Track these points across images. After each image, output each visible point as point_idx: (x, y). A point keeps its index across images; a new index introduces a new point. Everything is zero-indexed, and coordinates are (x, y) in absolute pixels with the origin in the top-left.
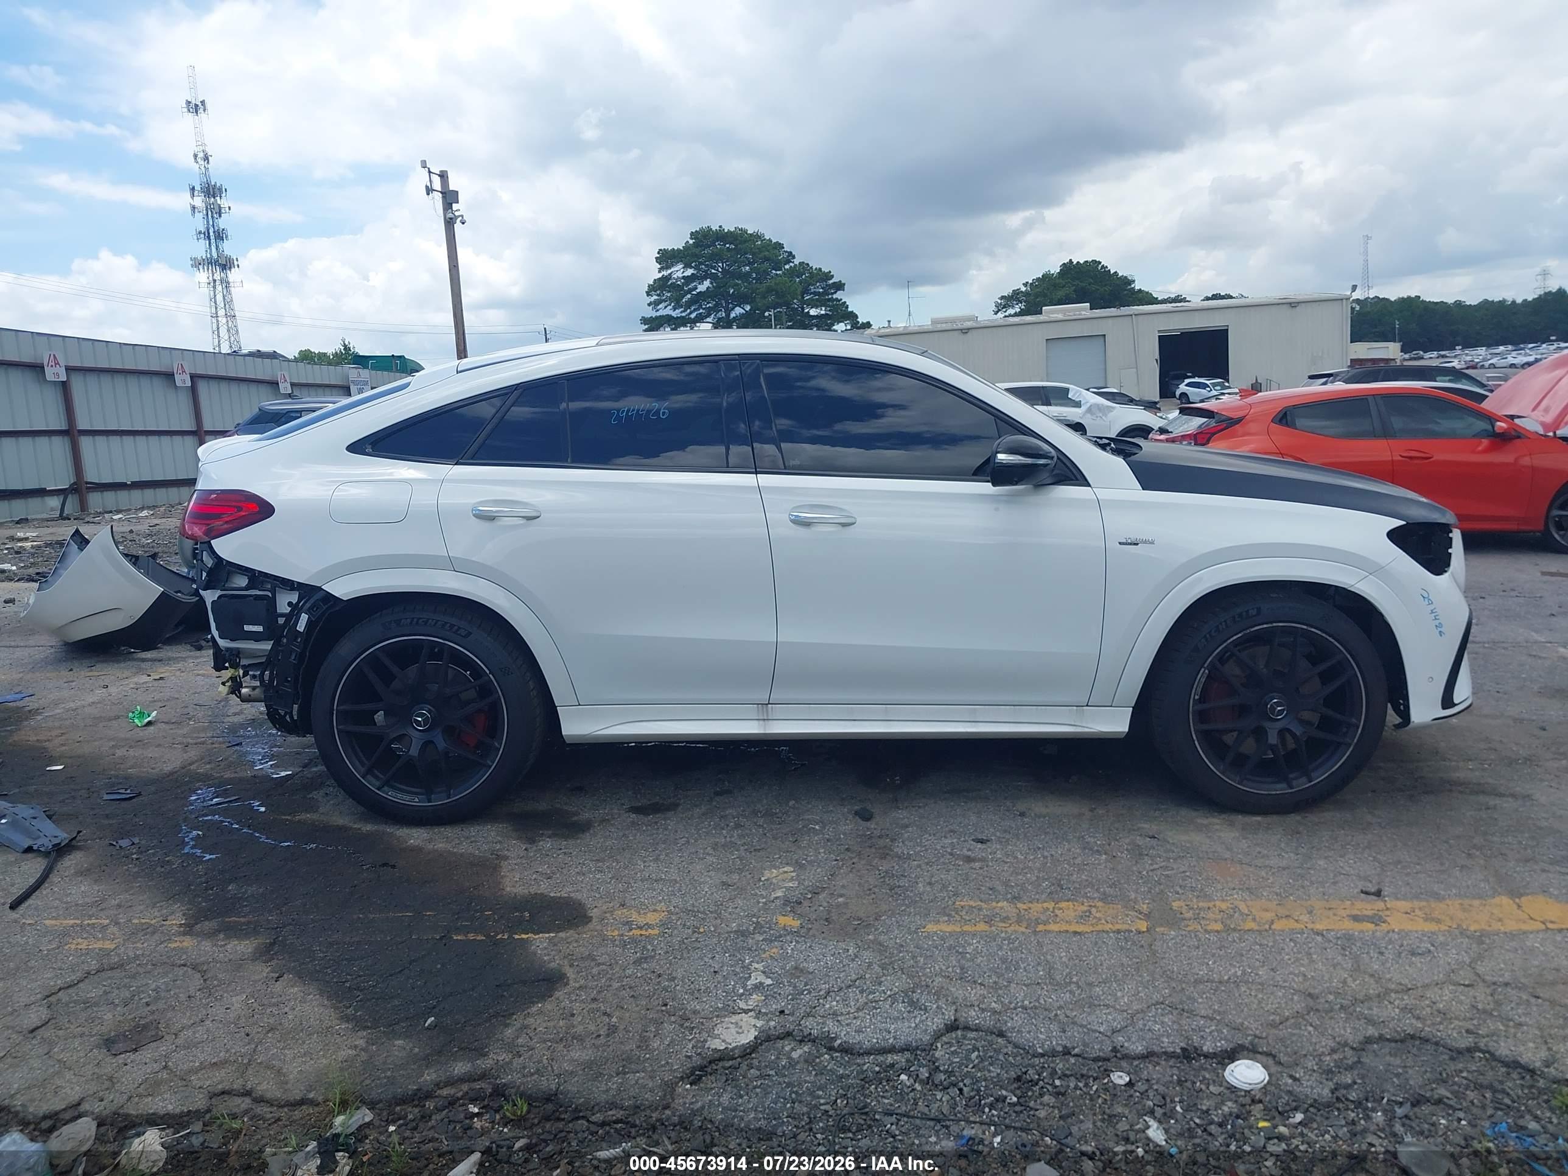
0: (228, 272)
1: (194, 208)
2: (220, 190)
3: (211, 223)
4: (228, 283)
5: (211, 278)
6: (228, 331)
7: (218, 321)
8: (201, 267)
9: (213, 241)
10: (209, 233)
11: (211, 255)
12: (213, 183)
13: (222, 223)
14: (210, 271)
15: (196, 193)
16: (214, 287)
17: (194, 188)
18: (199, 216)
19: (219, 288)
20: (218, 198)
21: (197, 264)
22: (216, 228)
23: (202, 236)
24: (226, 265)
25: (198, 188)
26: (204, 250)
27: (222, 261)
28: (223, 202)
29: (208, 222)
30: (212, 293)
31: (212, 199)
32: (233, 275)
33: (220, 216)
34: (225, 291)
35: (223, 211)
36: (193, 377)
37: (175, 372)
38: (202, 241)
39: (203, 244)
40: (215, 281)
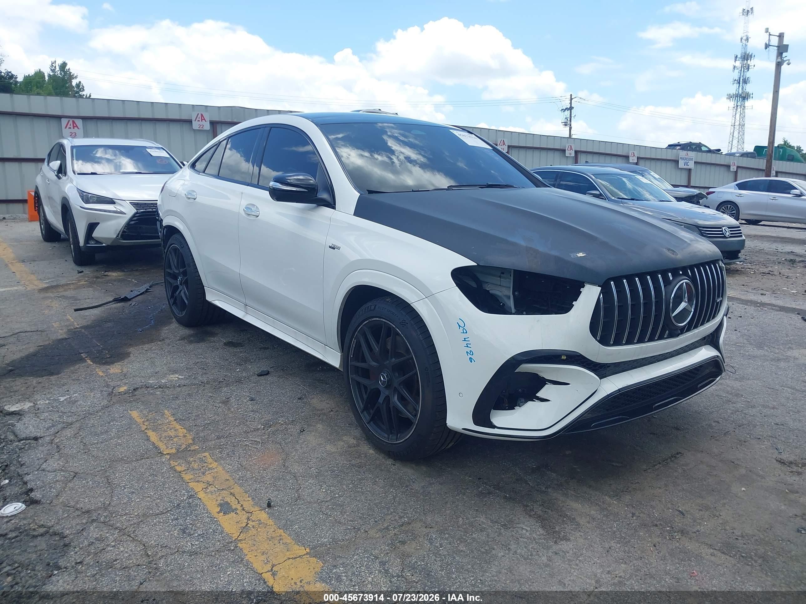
0: (746, 101)
1: (735, 67)
2: (751, 56)
3: (742, 75)
4: (744, 107)
5: (735, 105)
6: (739, 133)
7: (734, 127)
8: (731, 99)
9: (741, 84)
10: (740, 80)
11: (738, 92)
12: (748, 53)
13: (748, 74)
14: (736, 101)
15: (737, 59)
16: (737, 110)
17: (737, 56)
18: (737, 71)
19: (739, 110)
20: (749, 61)
21: (730, 97)
22: (744, 77)
23: (736, 82)
24: (745, 97)
25: (739, 56)
26: (736, 89)
27: (743, 95)
28: (751, 63)
29: (741, 74)
30: (734, 113)
31: (746, 62)
32: (748, 103)
33: (748, 70)
34: (742, 111)
35: (750, 68)
36: (576, 152)
37: (566, 149)
38: (735, 85)
39: (736, 86)
40: (737, 106)
